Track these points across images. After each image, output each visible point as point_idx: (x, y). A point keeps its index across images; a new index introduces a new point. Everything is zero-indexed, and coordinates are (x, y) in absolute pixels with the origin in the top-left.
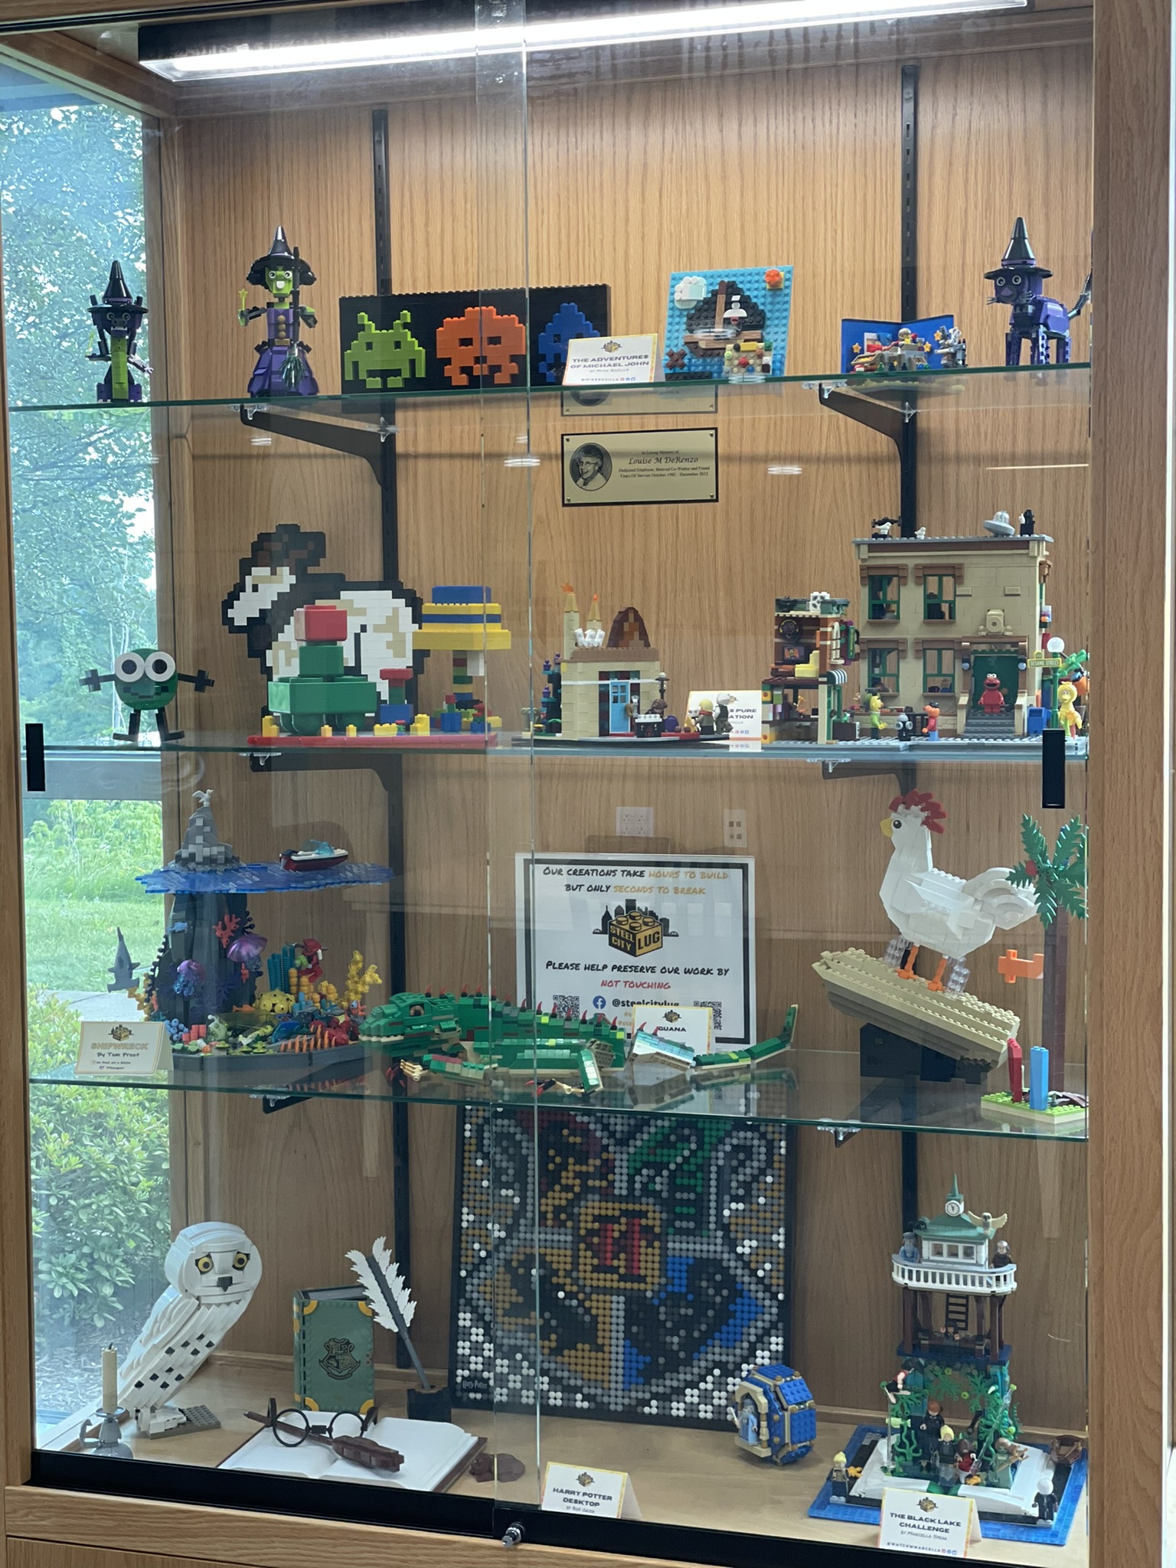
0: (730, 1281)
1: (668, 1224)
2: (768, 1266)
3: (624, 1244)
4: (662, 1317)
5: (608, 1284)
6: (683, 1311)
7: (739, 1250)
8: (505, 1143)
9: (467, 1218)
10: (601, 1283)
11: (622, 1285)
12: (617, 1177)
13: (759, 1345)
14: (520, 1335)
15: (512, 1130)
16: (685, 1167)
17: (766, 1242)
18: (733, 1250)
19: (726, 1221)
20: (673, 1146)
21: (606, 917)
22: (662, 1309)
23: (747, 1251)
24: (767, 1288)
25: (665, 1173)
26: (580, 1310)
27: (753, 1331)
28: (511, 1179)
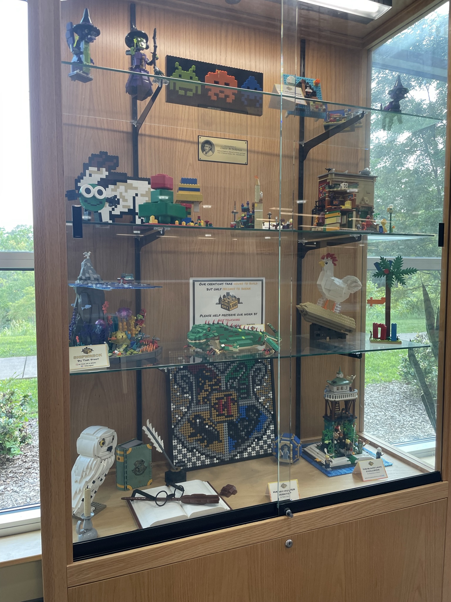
0: (258, 411)
1: (239, 396)
2: (268, 404)
3: (226, 406)
4: (239, 427)
5: (222, 420)
6: (245, 423)
7: (260, 401)
8: (185, 379)
9: (173, 407)
10: (220, 420)
11: (226, 419)
12: (222, 384)
13: (267, 429)
14: (194, 443)
15: (187, 374)
16: (243, 377)
17: (267, 397)
18: (258, 401)
19: (256, 392)
20: (238, 371)
21: (220, 298)
22: (239, 424)
23: (262, 400)
24: (268, 411)
25: (237, 380)
26: (214, 430)
27: (265, 425)
28: (188, 390)
